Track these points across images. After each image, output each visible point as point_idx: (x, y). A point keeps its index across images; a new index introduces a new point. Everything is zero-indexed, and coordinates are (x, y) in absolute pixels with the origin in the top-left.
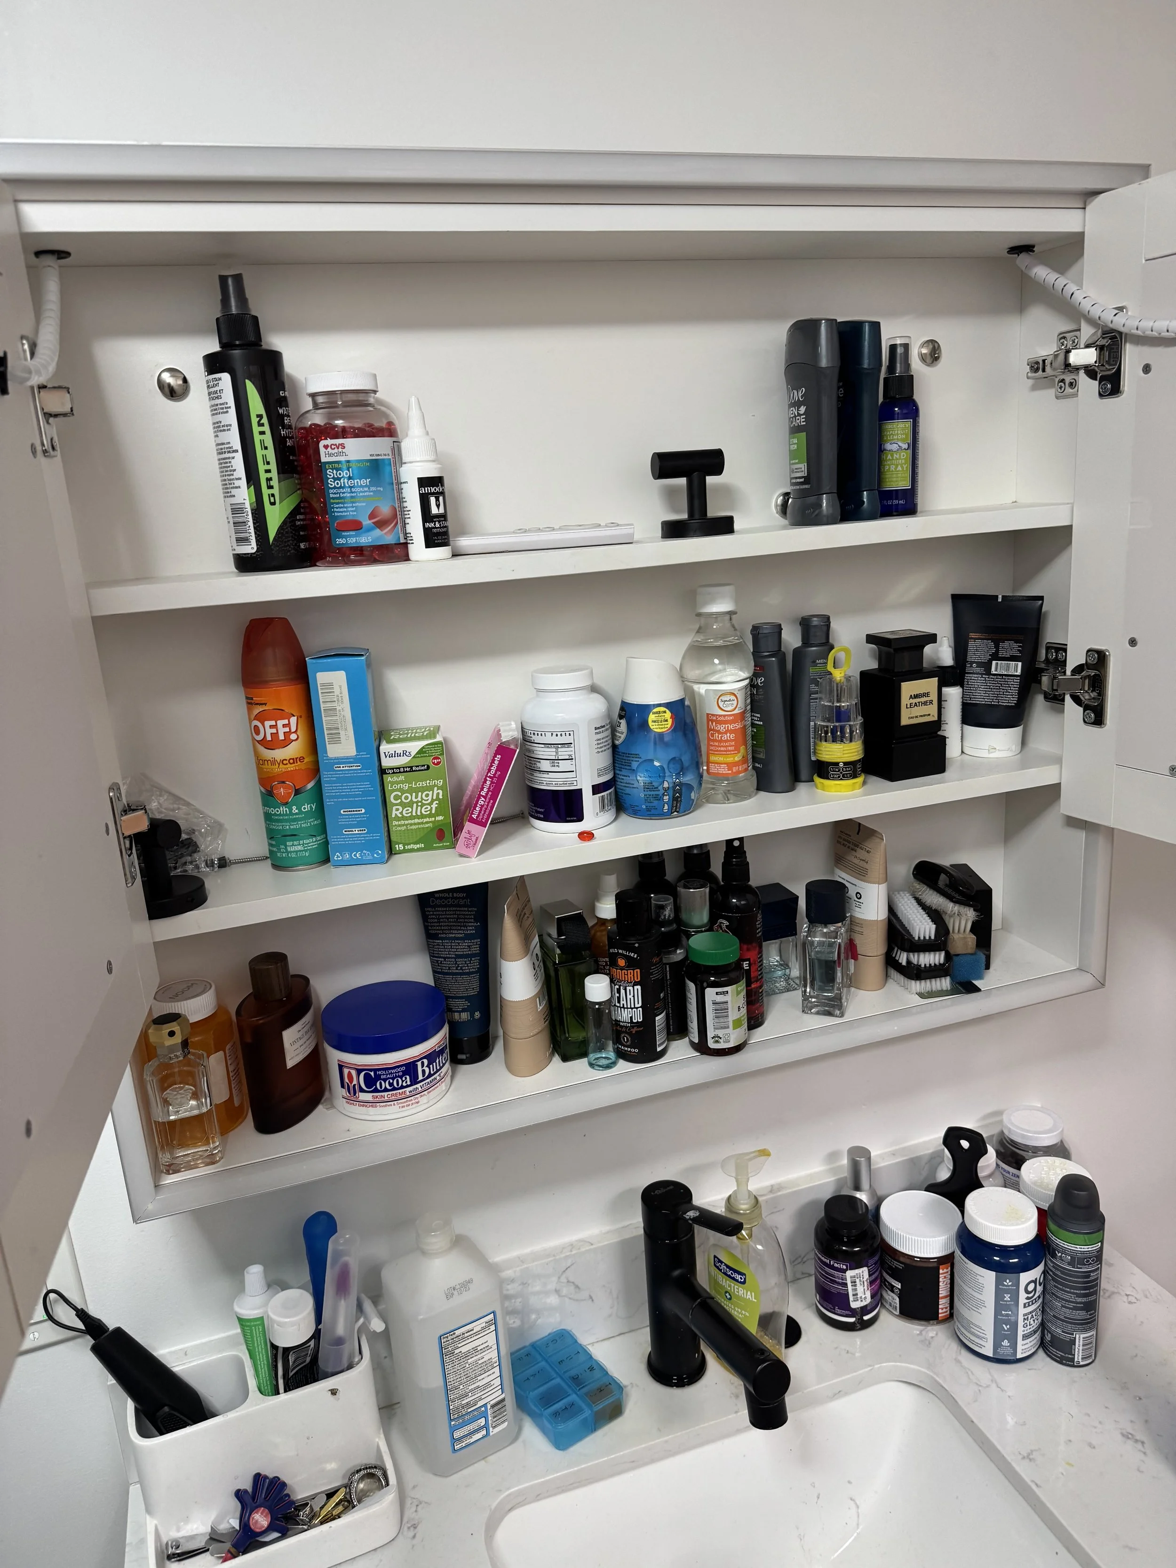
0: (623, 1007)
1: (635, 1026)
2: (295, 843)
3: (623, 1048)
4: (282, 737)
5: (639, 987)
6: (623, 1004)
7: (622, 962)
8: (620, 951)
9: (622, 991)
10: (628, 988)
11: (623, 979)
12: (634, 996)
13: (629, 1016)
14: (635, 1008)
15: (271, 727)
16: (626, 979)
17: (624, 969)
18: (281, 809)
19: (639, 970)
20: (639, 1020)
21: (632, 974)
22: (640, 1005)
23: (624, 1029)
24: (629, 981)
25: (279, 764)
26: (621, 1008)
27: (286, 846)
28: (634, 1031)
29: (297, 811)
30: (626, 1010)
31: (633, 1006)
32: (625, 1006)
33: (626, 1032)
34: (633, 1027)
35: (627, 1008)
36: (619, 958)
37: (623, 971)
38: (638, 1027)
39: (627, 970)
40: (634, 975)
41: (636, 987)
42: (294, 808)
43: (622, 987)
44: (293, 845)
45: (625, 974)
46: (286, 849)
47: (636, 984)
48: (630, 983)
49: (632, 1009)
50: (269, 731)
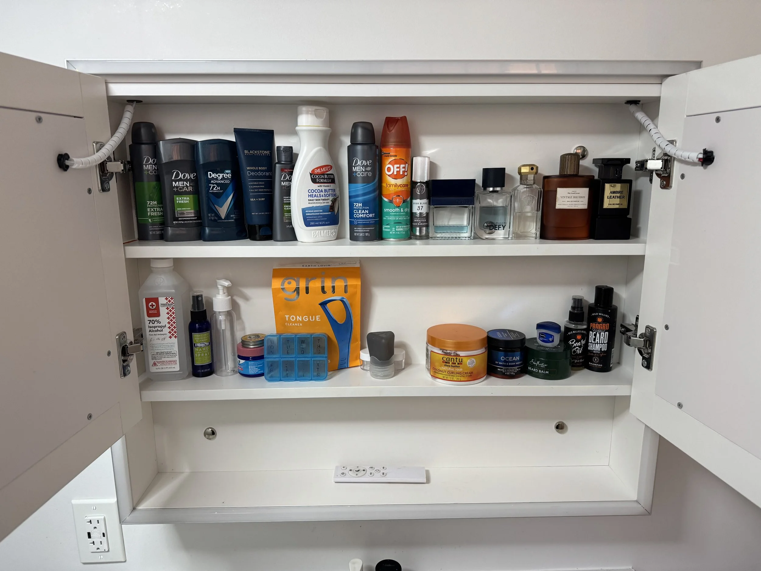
0: (597, 343)
1: (602, 353)
2: (400, 227)
3: (593, 364)
4: (401, 173)
5: (607, 333)
6: (597, 342)
7: (600, 320)
8: (600, 314)
9: (598, 335)
10: (601, 333)
11: (600, 328)
12: (604, 337)
13: (600, 347)
14: (604, 343)
15: (397, 168)
16: (601, 328)
17: (601, 323)
18: (396, 209)
19: (608, 324)
20: (605, 350)
21: (605, 326)
22: (607, 342)
23: (596, 355)
24: (603, 329)
25: (398, 187)
26: (595, 343)
27: (395, 228)
28: (601, 355)
29: (403, 211)
30: (598, 344)
31: (603, 343)
32: (598, 343)
33: (597, 356)
34: (601, 353)
35: (599, 343)
36: (599, 318)
37: (600, 324)
38: (604, 353)
39: (602, 324)
40: (606, 327)
41: (606, 333)
42: (402, 209)
43: (598, 333)
44: (399, 228)
45: (601, 326)
46: (395, 230)
47: (606, 331)
48: (603, 330)
49: (602, 344)
50: (396, 170)
